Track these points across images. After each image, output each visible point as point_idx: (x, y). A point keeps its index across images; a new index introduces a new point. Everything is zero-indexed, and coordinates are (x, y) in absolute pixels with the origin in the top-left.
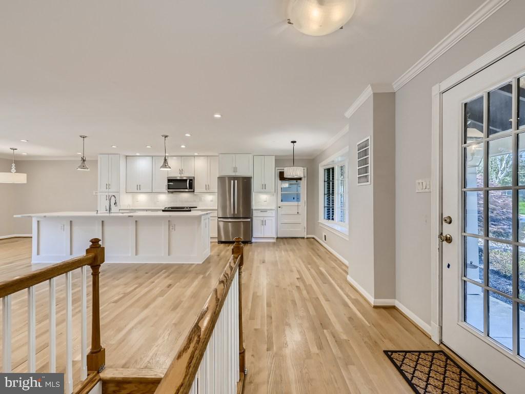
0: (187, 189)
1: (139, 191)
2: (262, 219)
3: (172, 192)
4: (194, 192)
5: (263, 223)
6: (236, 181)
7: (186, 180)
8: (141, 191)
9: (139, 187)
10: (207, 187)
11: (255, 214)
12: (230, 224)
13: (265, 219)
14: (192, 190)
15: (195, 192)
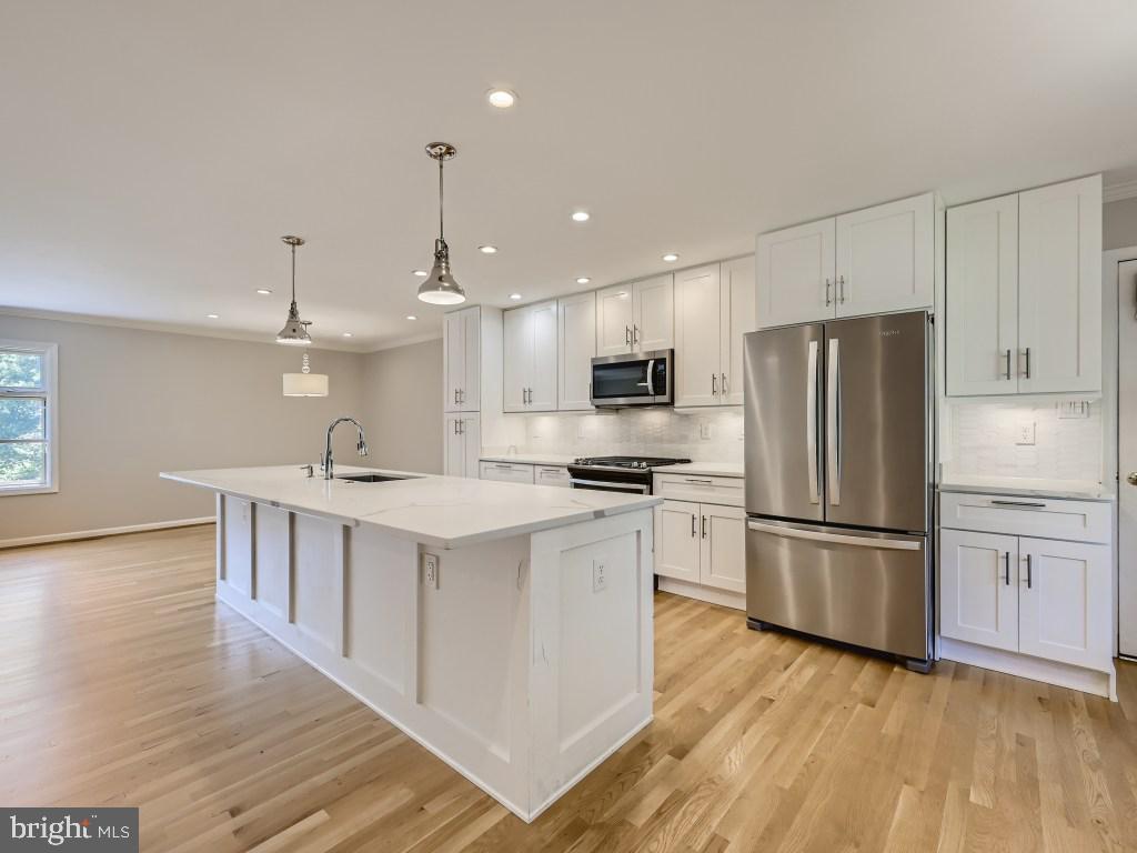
0: (647, 394)
1: (528, 407)
2: (1008, 545)
3: (617, 409)
4: (671, 403)
5: (1017, 571)
6: (833, 345)
7: (645, 363)
8: (535, 406)
9: (527, 396)
10: (718, 385)
11: (951, 511)
12: (825, 553)
13: (1027, 547)
14: (665, 399)
15: (676, 405)
